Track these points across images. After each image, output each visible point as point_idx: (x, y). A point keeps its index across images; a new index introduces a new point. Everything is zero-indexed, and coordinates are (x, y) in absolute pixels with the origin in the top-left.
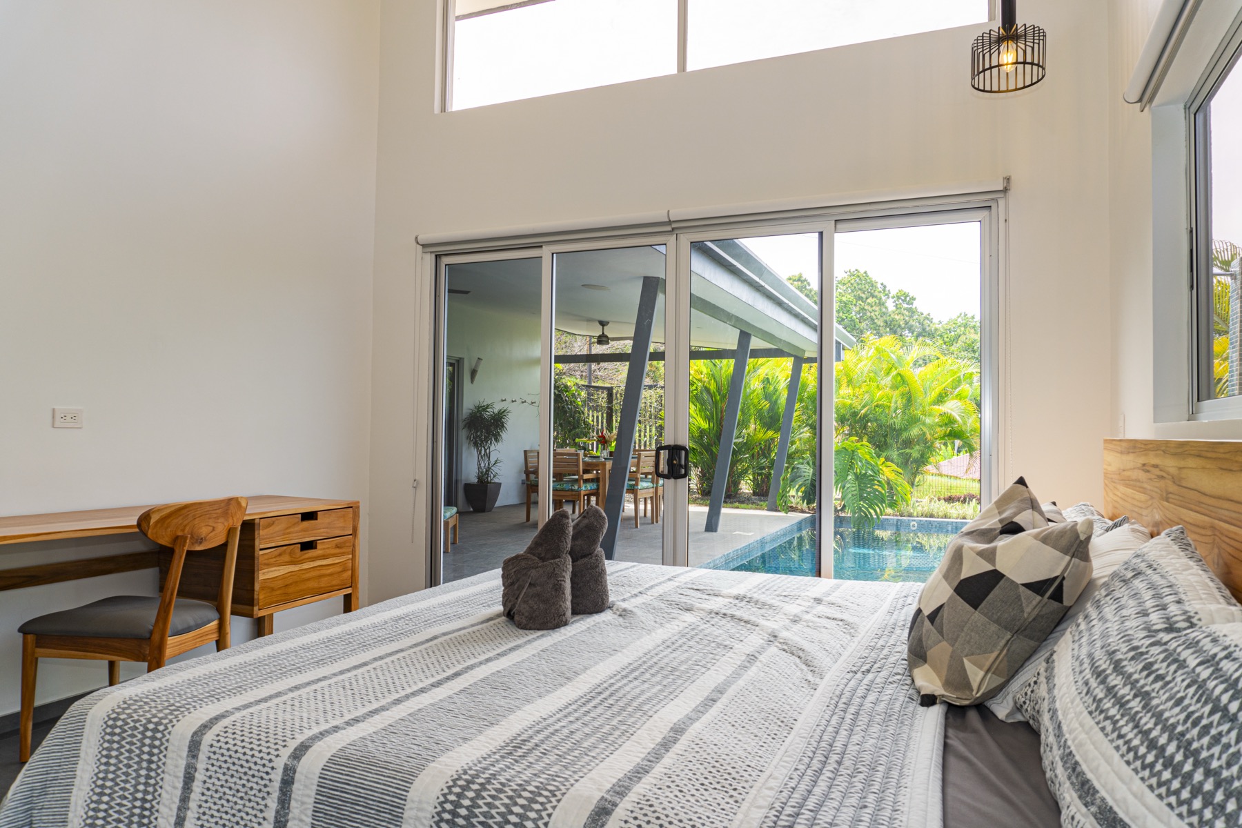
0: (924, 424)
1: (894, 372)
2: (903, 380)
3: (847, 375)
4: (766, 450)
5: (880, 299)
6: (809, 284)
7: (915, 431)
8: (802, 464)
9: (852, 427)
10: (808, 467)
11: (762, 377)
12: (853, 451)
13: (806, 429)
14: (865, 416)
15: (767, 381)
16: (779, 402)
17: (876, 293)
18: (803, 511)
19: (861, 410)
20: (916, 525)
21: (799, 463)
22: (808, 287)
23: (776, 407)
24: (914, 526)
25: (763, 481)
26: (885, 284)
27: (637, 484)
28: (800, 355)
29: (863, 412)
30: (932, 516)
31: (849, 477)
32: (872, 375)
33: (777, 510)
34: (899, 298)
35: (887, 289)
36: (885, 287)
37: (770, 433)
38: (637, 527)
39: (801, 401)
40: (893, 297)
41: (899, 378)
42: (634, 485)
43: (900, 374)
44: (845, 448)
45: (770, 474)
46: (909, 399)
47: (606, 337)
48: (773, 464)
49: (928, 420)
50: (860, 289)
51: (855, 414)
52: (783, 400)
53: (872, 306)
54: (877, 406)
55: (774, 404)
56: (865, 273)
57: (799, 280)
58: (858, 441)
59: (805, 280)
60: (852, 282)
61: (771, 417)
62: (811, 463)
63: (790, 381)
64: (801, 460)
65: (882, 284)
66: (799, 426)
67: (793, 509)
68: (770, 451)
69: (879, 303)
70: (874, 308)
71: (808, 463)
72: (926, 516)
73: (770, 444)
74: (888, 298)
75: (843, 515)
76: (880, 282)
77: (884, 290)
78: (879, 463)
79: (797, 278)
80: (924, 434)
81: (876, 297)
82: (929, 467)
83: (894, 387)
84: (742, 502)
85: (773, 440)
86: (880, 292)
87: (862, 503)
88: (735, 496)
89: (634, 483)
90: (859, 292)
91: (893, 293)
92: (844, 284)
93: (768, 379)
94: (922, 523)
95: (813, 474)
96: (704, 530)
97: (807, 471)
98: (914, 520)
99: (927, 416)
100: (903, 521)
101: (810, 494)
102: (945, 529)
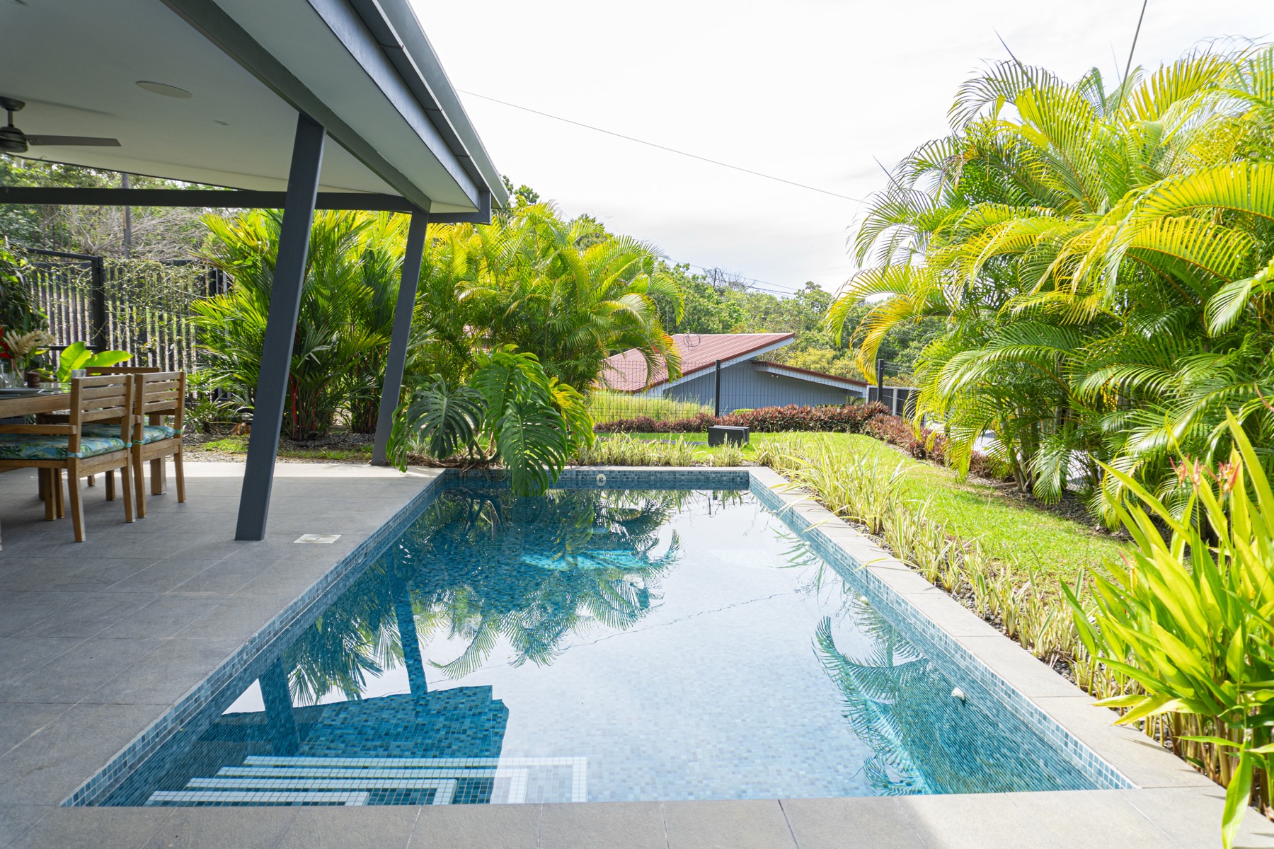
0: (596, 325)
1: (554, 254)
2: (565, 265)
3: (487, 255)
4: (368, 365)
7: (581, 335)
8: (430, 389)
9: (496, 330)
10: (439, 395)
11: (362, 249)
12: (512, 368)
13: (429, 332)
14: (514, 314)
15: (369, 256)
16: (389, 289)
18: (431, 465)
19: (511, 304)
20: (605, 478)
21: (423, 389)
23: (386, 297)
24: (601, 481)
25: (367, 411)
27: (73, 447)
28: (423, 206)
29: (511, 307)
30: (623, 463)
31: (509, 411)
32: (522, 257)
33: (387, 464)
36: (508, 181)
37: (377, 337)
38: (78, 539)
39: (424, 289)
41: (560, 262)
42: (66, 450)
43: (561, 256)
44: (498, 362)
45: (378, 400)
46: (573, 292)
47: (19, 133)
48: (381, 385)
49: (601, 321)
51: (501, 310)
52: (395, 287)
54: (530, 300)
55: (381, 290)
58: (517, 351)
61: (378, 313)
62: (444, 387)
63: (405, 260)
64: (427, 384)
65: (505, 177)
66: (421, 327)
67: (415, 461)
68: (377, 365)
71: (439, 388)
72: (616, 464)
73: (376, 355)
75: (495, 467)
78: (551, 385)
80: (592, 338)
82: (596, 384)
83: (553, 274)
84: (333, 446)
85: (381, 348)
87: (528, 452)
88: (322, 437)
89: (65, 444)
93: (371, 252)
94: (613, 475)
95: (448, 406)
96: (234, 536)
97: (438, 401)
98: (602, 472)
99: (598, 314)
100: (585, 474)
101: (443, 439)
102: (647, 482)
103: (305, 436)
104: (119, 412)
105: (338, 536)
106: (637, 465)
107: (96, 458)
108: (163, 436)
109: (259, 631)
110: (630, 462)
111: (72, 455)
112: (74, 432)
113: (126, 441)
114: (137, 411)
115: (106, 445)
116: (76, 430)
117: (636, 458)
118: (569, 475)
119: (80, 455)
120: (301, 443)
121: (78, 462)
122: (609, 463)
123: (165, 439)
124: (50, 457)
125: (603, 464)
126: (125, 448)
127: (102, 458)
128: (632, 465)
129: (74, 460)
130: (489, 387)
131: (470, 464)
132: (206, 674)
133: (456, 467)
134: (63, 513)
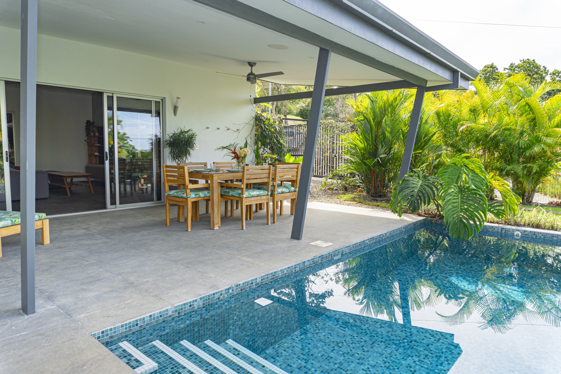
0: (545, 143)
1: (523, 103)
2: (530, 108)
3: (483, 107)
5: (542, 75)
6: (497, 69)
7: (537, 149)
8: (412, 176)
10: (417, 180)
14: (495, 136)
17: (540, 72)
19: (492, 132)
20: (520, 234)
21: (409, 176)
22: (496, 71)
24: (517, 235)
26: (545, 66)
27: (242, 193)
28: (423, 85)
29: (493, 134)
30: (538, 226)
34: (554, 74)
35: (547, 69)
36: (546, 68)
38: (243, 229)
40: (550, 74)
41: (527, 107)
42: (240, 194)
43: (527, 104)
44: (454, 163)
50: (529, 70)
51: (487, 136)
53: (536, 79)
54: (505, 129)
56: (534, 60)
57: (491, 67)
59: (495, 67)
60: (525, 66)
69: (541, 77)
70: (537, 80)
71: (419, 177)
72: (533, 227)
74: (547, 75)
76: (542, 65)
77: (545, 70)
78: (490, 177)
79: (490, 66)
80: (545, 152)
81: (539, 74)
83: (522, 114)
86: (542, 71)
87: (462, 214)
88: (385, 196)
89: (240, 192)
90: (529, 72)
91: (551, 71)
92: (519, 68)
94: (526, 233)
95: (421, 186)
96: (290, 236)
97: (416, 183)
98: (519, 231)
99: (547, 136)
100: (507, 230)
101: (415, 203)
102: (551, 241)
103: (377, 196)
104: (265, 180)
105: (331, 244)
106: (548, 229)
107: (253, 198)
108: (288, 191)
109: (244, 281)
110: (543, 227)
111: (242, 196)
112: (242, 187)
113: (268, 192)
114: (274, 179)
115: (258, 193)
116: (244, 186)
117: (548, 225)
118: (496, 230)
119: (245, 196)
120: (375, 198)
121: (244, 199)
122: (529, 225)
123: (289, 192)
124: (237, 196)
125: (524, 226)
126: (268, 195)
127: (255, 198)
128: (544, 229)
129: (242, 198)
130: (447, 176)
131: (438, 216)
132: (200, 295)
133: (432, 217)
134: (252, 218)
